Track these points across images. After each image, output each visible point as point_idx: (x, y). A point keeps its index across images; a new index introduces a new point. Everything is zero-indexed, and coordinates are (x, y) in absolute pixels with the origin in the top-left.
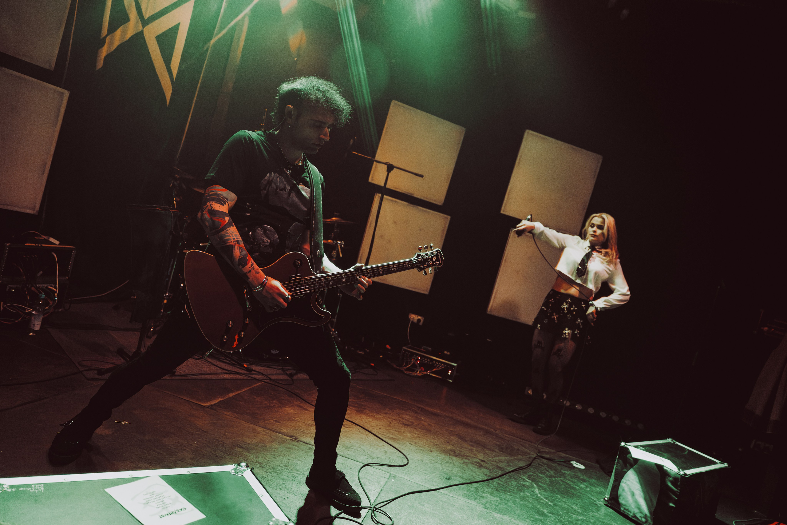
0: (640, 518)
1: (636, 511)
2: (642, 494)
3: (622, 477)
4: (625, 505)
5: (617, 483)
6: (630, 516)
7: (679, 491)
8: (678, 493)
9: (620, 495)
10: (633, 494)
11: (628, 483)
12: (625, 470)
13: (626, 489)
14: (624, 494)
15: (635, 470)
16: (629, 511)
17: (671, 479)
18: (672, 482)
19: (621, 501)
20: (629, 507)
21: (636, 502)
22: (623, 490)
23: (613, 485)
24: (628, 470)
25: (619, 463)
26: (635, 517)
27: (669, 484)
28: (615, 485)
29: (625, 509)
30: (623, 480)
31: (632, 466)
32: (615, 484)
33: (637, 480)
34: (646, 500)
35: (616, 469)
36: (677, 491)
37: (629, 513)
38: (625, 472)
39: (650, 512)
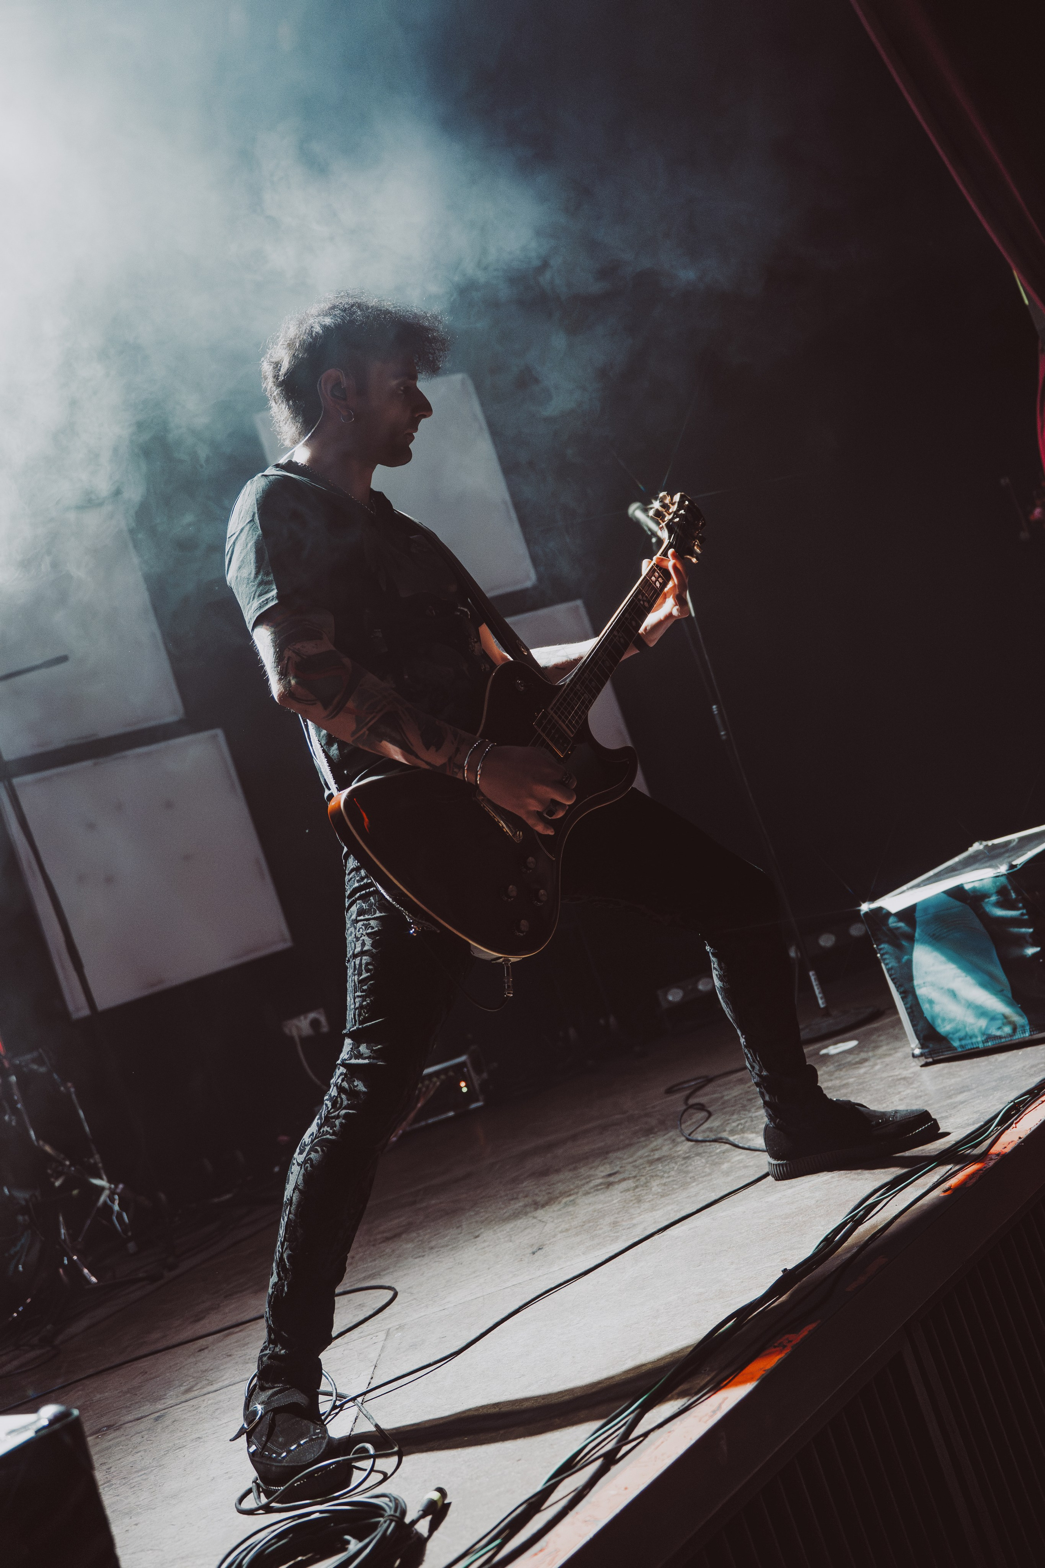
0: (998, 1033)
1: (983, 1023)
2: (969, 979)
3: (910, 978)
4: (957, 1031)
5: (910, 998)
6: (981, 1046)
7: (1024, 911)
8: (1026, 917)
9: (933, 1018)
10: (953, 994)
11: (929, 979)
12: (906, 958)
13: (934, 995)
14: (937, 1009)
15: (924, 942)
16: (971, 1038)
17: (994, 898)
18: (1000, 905)
19: (944, 1028)
20: (965, 1027)
21: (971, 1006)
22: (931, 1002)
23: (907, 1009)
24: (911, 954)
25: (886, 953)
26: (990, 1038)
27: (1000, 912)
28: (911, 1007)
29: (961, 1039)
30: (916, 983)
31: (911, 939)
32: (908, 1006)
33: (942, 958)
34: (983, 985)
35: (888, 970)
36: (1022, 914)
37: (974, 1040)
38: (909, 963)
39: (1009, 1003)
